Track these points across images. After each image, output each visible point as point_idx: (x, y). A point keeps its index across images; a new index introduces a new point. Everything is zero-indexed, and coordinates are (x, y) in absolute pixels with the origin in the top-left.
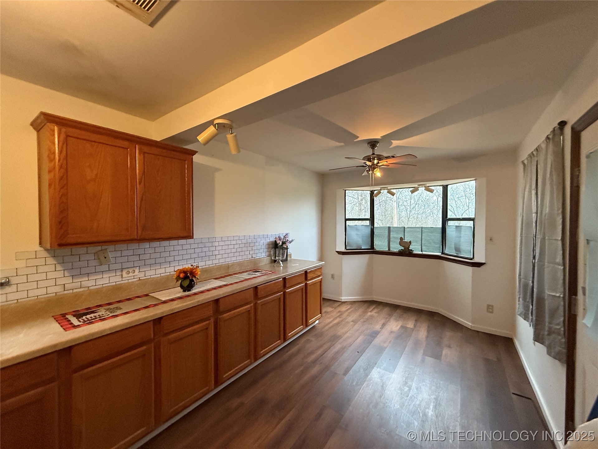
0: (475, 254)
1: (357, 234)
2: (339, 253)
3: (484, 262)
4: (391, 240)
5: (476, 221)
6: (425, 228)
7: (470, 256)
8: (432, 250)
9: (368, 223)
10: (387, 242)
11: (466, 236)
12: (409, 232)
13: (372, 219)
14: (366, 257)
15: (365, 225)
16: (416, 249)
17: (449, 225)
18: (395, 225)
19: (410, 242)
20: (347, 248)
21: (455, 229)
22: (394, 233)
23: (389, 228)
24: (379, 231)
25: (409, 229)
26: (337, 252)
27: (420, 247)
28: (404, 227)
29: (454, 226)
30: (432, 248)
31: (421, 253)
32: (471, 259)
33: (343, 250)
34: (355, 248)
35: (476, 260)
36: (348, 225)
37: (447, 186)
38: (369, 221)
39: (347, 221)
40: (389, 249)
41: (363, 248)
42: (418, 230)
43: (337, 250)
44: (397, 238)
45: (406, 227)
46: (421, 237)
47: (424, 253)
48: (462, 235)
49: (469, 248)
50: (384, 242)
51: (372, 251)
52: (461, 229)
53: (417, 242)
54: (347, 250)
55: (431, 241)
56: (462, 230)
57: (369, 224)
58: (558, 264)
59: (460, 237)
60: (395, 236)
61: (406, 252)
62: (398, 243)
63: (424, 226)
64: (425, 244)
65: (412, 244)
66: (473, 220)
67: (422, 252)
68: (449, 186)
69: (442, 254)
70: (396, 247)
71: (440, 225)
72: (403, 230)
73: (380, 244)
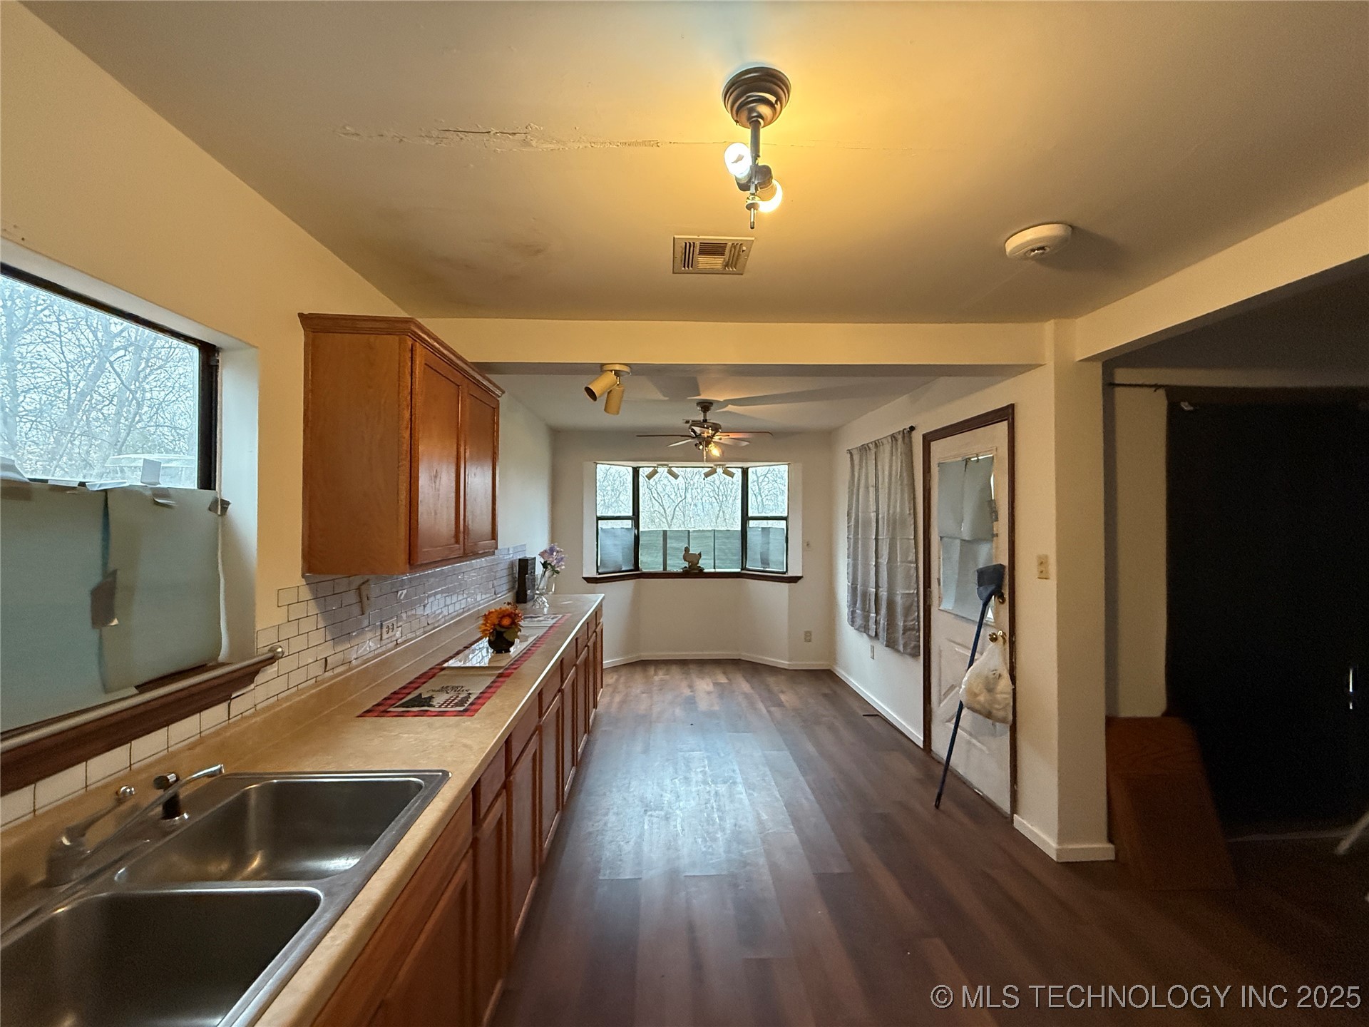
0: (789, 566)
1: (615, 545)
2: (589, 580)
3: (800, 575)
4: (668, 552)
5: (790, 519)
6: (718, 531)
7: (781, 566)
8: (729, 565)
9: (628, 523)
10: (662, 557)
11: (777, 542)
12: (695, 538)
13: (635, 517)
14: (630, 584)
15: (627, 529)
16: (707, 565)
17: (750, 526)
18: (675, 528)
19: (700, 554)
20: (599, 571)
21: (760, 533)
22: (673, 541)
23: (665, 532)
24: (648, 538)
25: (695, 534)
26: (585, 579)
27: (713, 561)
28: (689, 531)
29: (759, 528)
30: (728, 562)
31: (713, 570)
32: (784, 573)
33: (593, 574)
34: (611, 570)
35: (790, 574)
36: (602, 528)
37: (748, 468)
38: (630, 521)
39: (599, 521)
40: (665, 568)
41: (623, 569)
42: (709, 534)
43: (584, 576)
44: (678, 549)
45: (691, 530)
46: (713, 545)
47: (718, 570)
48: (771, 541)
49: (780, 558)
50: (656, 557)
51: (636, 573)
52: (769, 532)
53: (707, 553)
54: (600, 574)
55: (727, 551)
56: (771, 534)
57: (630, 527)
58: (911, 562)
59: (769, 543)
60: (675, 545)
61: (693, 572)
62: (682, 557)
63: (716, 529)
64: (719, 555)
65: (702, 557)
66: (785, 519)
67: (715, 568)
68: (749, 469)
69: (742, 570)
70: (676, 564)
71: (738, 527)
72: (687, 535)
73: (649, 561)
